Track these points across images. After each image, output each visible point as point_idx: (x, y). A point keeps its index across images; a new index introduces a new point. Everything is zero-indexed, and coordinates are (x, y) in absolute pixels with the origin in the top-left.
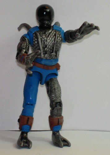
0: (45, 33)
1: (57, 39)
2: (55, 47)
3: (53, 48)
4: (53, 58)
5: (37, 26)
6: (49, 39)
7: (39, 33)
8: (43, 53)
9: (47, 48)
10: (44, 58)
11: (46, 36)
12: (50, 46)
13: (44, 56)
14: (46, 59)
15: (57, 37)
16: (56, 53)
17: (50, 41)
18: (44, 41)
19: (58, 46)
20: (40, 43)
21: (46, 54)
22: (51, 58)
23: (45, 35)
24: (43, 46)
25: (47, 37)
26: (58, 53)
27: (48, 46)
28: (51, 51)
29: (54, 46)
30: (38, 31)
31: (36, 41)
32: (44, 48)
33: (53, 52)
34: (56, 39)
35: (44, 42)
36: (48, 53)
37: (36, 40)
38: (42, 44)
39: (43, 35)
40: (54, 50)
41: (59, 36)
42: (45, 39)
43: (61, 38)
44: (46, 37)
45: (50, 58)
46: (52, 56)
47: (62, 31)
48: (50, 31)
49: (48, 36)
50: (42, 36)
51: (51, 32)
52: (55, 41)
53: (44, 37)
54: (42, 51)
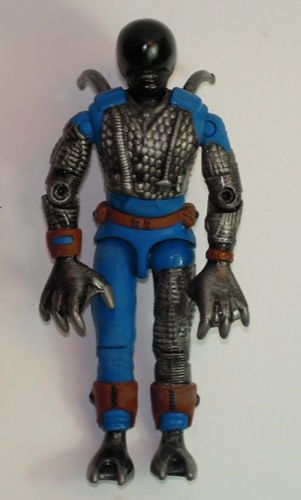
0: (140, 115)
1: (178, 137)
2: (168, 163)
3: (163, 164)
4: (162, 194)
5: (121, 88)
7: (121, 115)
8: (132, 178)
9: (144, 164)
10: (135, 195)
11: (142, 126)
13: (134, 187)
14: (141, 198)
15: (179, 131)
16: (174, 181)
17: (155, 142)
18: (133, 141)
19: (180, 161)
20: (120, 147)
21: (139, 182)
22: (157, 196)
23: (140, 120)
24: (130, 157)
25: (145, 128)
26: (179, 182)
27: (146, 157)
28: (158, 175)
29: (166, 158)
30: (118, 108)
31: (110, 138)
32: (133, 163)
33: (161, 177)
35: (133, 143)
36: (146, 179)
37: (110, 134)
38: (127, 150)
39: (134, 120)
40: (167, 170)
41: (187, 127)
42: (138, 137)
43: (193, 133)
44: (142, 129)
46: (161, 189)
47: (199, 110)
48: (158, 109)
49: (149, 127)
50: (128, 125)
51: (161, 114)
53: (136, 129)
54: (127, 172)
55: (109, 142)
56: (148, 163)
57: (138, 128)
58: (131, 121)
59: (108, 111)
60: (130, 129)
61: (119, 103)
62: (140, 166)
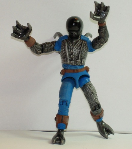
0: (72, 42)
2: (80, 55)
3: (78, 55)
4: (78, 64)
5: (67, 35)
6: (75, 48)
7: (67, 42)
8: (70, 59)
9: (73, 55)
10: (70, 64)
11: (73, 44)
12: (76, 53)
13: (70, 62)
14: (72, 65)
15: (83, 46)
16: (81, 60)
17: (76, 49)
19: (83, 54)
20: (67, 50)
21: (71, 60)
22: (77, 65)
24: (69, 53)
26: (83, 61)
27: (74, 53)
28: (77, 58)
29: (79, 53)
31: (64, 48)
32: (70, 55)
33: (78, 59)
34: (82, 48)
35: (70, 49)
36: (73, 60)
38: (68, 51)
40: (79, 57)
41: (85, 45)
42: (72, 47)
43: (87, 47)
44: (73, 46)
45: (75, 65)
46: (78, 62)
49: (75, 44)
50: (69, 44)
52: (80, 50)
53: (71, 45)
54: (68, 57)
55: (64, 49)
56: (74, 55)
57: (72, 45)
58: (70, 43)
59: (63, 41)
60: (69, 46)
61: (66, 39)
62: (72, 56)
